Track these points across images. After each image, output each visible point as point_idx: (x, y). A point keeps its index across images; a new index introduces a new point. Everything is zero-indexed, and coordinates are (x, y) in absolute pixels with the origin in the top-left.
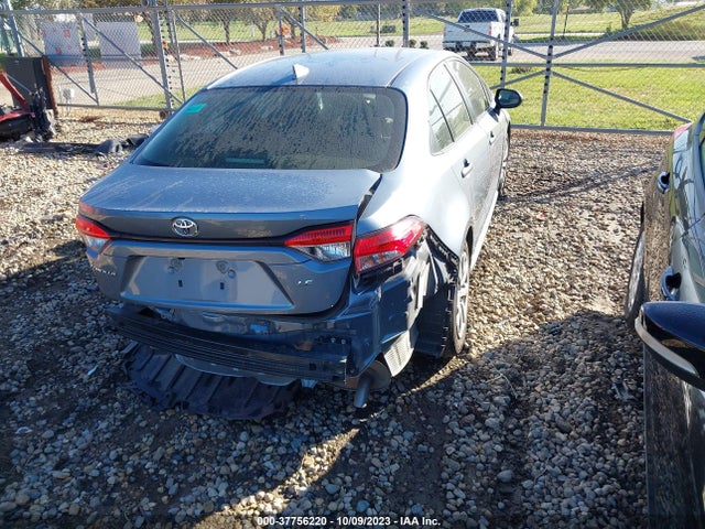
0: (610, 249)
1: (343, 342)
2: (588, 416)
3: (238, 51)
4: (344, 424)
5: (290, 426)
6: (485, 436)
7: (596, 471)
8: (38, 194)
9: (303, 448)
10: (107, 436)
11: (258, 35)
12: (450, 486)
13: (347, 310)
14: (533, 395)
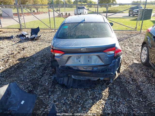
0: (131, 52)
1: (110, 70)
2: (147, 80)
3: (26, 15)
4: (106, 87)
5: (96, 88)
6: (131, 85)
7: (153, 88)
8: (2, 49)
9: (101, 92)
10: (61, 95)
11: (30, 11)
12: (132, 94)
13: (112, 64)
14: (135, 78)
